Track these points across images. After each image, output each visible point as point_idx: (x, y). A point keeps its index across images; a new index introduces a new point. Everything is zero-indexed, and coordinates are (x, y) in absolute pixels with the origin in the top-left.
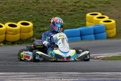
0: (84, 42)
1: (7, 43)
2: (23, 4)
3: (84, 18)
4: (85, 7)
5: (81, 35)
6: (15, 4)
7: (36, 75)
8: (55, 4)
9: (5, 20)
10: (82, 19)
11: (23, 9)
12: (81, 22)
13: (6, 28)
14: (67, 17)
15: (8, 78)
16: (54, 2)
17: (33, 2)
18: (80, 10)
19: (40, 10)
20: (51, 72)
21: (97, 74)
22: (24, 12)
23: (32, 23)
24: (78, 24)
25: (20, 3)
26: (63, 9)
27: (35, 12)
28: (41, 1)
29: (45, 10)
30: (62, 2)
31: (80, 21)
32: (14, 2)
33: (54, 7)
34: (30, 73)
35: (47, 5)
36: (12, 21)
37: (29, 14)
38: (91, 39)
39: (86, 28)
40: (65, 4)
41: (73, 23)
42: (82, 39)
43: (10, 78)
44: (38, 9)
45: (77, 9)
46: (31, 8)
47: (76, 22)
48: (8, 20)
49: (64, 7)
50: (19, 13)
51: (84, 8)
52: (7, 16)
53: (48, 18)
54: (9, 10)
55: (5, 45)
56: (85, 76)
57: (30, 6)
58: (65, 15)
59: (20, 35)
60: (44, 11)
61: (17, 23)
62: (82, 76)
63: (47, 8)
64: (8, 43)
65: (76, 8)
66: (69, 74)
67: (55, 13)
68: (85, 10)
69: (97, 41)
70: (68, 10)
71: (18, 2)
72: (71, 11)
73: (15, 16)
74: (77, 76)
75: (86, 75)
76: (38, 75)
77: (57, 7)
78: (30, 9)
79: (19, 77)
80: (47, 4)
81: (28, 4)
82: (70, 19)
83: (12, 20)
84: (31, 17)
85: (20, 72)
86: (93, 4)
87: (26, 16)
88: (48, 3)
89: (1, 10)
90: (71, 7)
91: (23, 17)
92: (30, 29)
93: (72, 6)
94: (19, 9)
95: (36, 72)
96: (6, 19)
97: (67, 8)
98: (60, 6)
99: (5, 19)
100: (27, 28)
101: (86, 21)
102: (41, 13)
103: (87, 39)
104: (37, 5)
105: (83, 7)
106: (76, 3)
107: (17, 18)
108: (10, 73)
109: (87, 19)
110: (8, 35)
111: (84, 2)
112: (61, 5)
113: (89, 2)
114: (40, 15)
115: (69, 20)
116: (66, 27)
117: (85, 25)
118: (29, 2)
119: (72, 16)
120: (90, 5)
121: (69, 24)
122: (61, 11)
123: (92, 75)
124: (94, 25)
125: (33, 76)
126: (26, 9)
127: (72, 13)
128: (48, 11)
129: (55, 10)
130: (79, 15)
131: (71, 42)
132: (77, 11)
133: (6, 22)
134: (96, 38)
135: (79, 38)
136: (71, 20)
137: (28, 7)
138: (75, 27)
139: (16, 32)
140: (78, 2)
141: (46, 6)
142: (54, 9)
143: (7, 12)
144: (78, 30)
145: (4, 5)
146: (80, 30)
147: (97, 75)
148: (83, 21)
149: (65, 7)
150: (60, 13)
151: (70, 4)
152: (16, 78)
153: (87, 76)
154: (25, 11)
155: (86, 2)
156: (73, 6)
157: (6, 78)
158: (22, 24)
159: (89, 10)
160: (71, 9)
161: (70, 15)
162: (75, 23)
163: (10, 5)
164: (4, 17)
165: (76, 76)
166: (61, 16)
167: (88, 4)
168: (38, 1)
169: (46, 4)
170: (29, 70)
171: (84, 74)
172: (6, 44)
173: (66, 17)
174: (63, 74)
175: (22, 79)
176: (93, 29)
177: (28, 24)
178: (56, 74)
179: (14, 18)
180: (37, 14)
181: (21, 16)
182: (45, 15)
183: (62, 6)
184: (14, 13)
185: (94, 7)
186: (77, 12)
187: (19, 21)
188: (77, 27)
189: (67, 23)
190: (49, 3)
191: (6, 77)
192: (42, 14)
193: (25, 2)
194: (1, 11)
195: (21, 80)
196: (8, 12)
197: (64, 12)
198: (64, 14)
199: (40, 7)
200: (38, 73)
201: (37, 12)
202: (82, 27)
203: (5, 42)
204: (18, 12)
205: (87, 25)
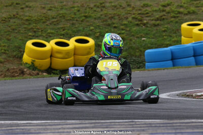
0: (177, 69)
1: (53, 71)
2: (78, 9)
3: (178, 31)
4: (179, 13)
5: (173, 59)
6: (66, 9)
7: (93, 125)
8: (131, 9)
9: (51, 35)
10: (175, 33)
11: (79, 18)
12: (173, 38)
13: (52, 49)
14: (150, 29)
15: (48, 129)
16: (129, 5)
17: (95, 6)
18: (172, 17)
19: (106, 18)
20: (118, 120)
21: (193, 122)
22: (80, 22)
23: (94, 40)
24: (168, 41)
25: (74, 7)
26: (143, 16)
27: (97, 22)
28: (107, 5)
29: (115, 19)
30: (142, 5)
31: (171, 36)
32: (65, 5)
33: (130, 13)
34: (83, 122)
35: (118, 10)
36: (62, 37)
37: (89, 25)
38: (189, 65)
39: (181, 47)
40: (147, 9)
41: (160, 39)
42: (174, 65)
43: (51, 129)
44: (102, 17)
45: (166, 17)
46: (92, 15)
47: (165, 37)
48: (55, 36)
49: (145, 13)
50: (73, 24)
51: (178, 15)
52: (53, 29)
53: (119, 32)
54: (56, 20)
55: (49, 76)
56: (172, 126)
57: (91, 12)
58: (147, 27)
59: (74, 59)
60: (112, 20)
61: (69, 40)
62: (167, 126)
63: (118, 15)
64: (55, 72)
65: (164, 15)
66: (147, 123)
67: (131, 22)
68: (179, 18)
69: (199, 68)
70: (152, 18)
71: (72, 6)
72: (157, 19)
73: (66, 28)
74: (160, 126)
75: (174, 125)
76: (96, 124)
77: (134, 14)
78: (90, 17)
79: (64, 129)
80: (117, 8)
81: (88, 9)
82: (154, 32)
83: (61, 35)
84: (91, 30)
85: (68, 120)
86: (192, 8)
87: (84, 29)
88: (119, 7)
89: (43, 18)
90: (156, 14)
91: (79, 30)
92: (90, 49)
93: (158, 11)
94: (73, 18)
95: (94, 120)
96: (52, 33)
97: (150, 14)
98: (140, 12)
99: (49, 33)
100: (86, 48)
101: (180, 36)
102: (108, 23)
103: (182, 65)
104: (102, 10)
105: (176, 13)
106: (164, 6)
107: (70, 32)
108: (52, 121)
109: (183, 32)
110: (54, 60)
111: (178, 5)
112: (140, 10)
113: (185, 5)
114: (107, 27)
115: (154, 35)
116: (149, 45)
117: (179, 42)
118: (88, 6)
119: (158, 28)
120: (188, 10)
121: (153, 40)
122: (141, 20)
123: (184, 124)
124: (194, 42)
125: (88, 125)
126: (84, 18)
127: (158, 22)
128: (120, 20)
129: (130, 19)
130: (169, 26)
131: (155, 70)
132: (167, 19)
133: (52, 38)
134: (197, 64)
135: (170, 62)
136: (157, 35)
137: (86, 14)
138: (164, 46)
139: (67, 55)
140: (168, 5)
141: (115, 12)
142: (130, 16)
143: (53, 22)
144: (168, 50)
145: (49, 11)
146: (171, 49)
147: (193, 124)
148: (176, 36)
149: (147, 13)
150: (139, 22)
151: (155, 9)
152: (60, 129)
153: (177, 126)
154: (82, 21)
155: (180, 4)
156: (160, 12)
157: (44, 129)
158: (78, 41)
159: (186, 17)
160: (157, 16)
161: (155, 25)
162: (163, 40)
163: (58, 11)
164: (49, 31)
165: (158, 125)
166: (141, 28)
167: (185, 8)
168: (103, 5)
169: (115, 9)
170: (84, 116)
171: (172, 122)
172: (51, 74)
173: (148, 29)
174: (137, 123)
175: (69, 130)
176: (192, 48)
177: (87, 42)
178: (126, 122)
179: (65, 31)
180: (102, 25)
181: (76, 28)
182: (115, 27)
183: (142, 12)
184: (64, 24)
185: (194, 13)
186: (166, 21)
187: (73, 37)
188: (167, 46)
189: (151, 39)
190: (121, 8)
191: (44, 127)
192: (109, 25)
193: (82, 6)
194: (44, 21)
195: (67, 132)
196: (55, 23)
197: (145, 21)
198: (144, 24)
199: (107, 14)
200: (97, 121)
201: (102, 22)
202: (175, 45)
203: (50, 70)
204: (71, 22)
205: (182, 41)
